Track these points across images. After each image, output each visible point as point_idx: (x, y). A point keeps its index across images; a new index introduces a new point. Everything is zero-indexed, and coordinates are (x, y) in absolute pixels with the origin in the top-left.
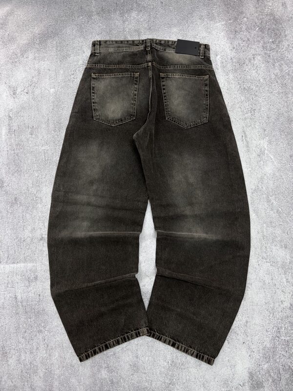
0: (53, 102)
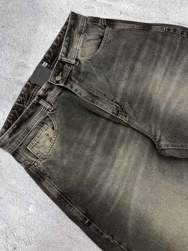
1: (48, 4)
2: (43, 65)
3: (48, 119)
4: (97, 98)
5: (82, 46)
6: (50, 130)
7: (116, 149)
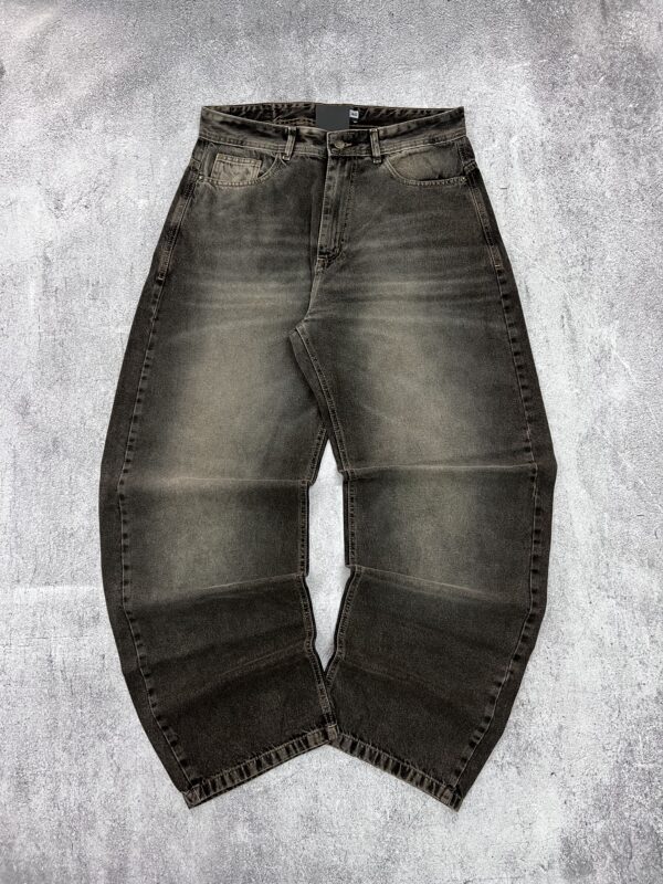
0: (143, 229)
1: (467, 65)
2: (351, 111)
3: (270, 160)
4: (336, 216)
5: (410, 154)
6: (257, 172)
7: (272, 276)
